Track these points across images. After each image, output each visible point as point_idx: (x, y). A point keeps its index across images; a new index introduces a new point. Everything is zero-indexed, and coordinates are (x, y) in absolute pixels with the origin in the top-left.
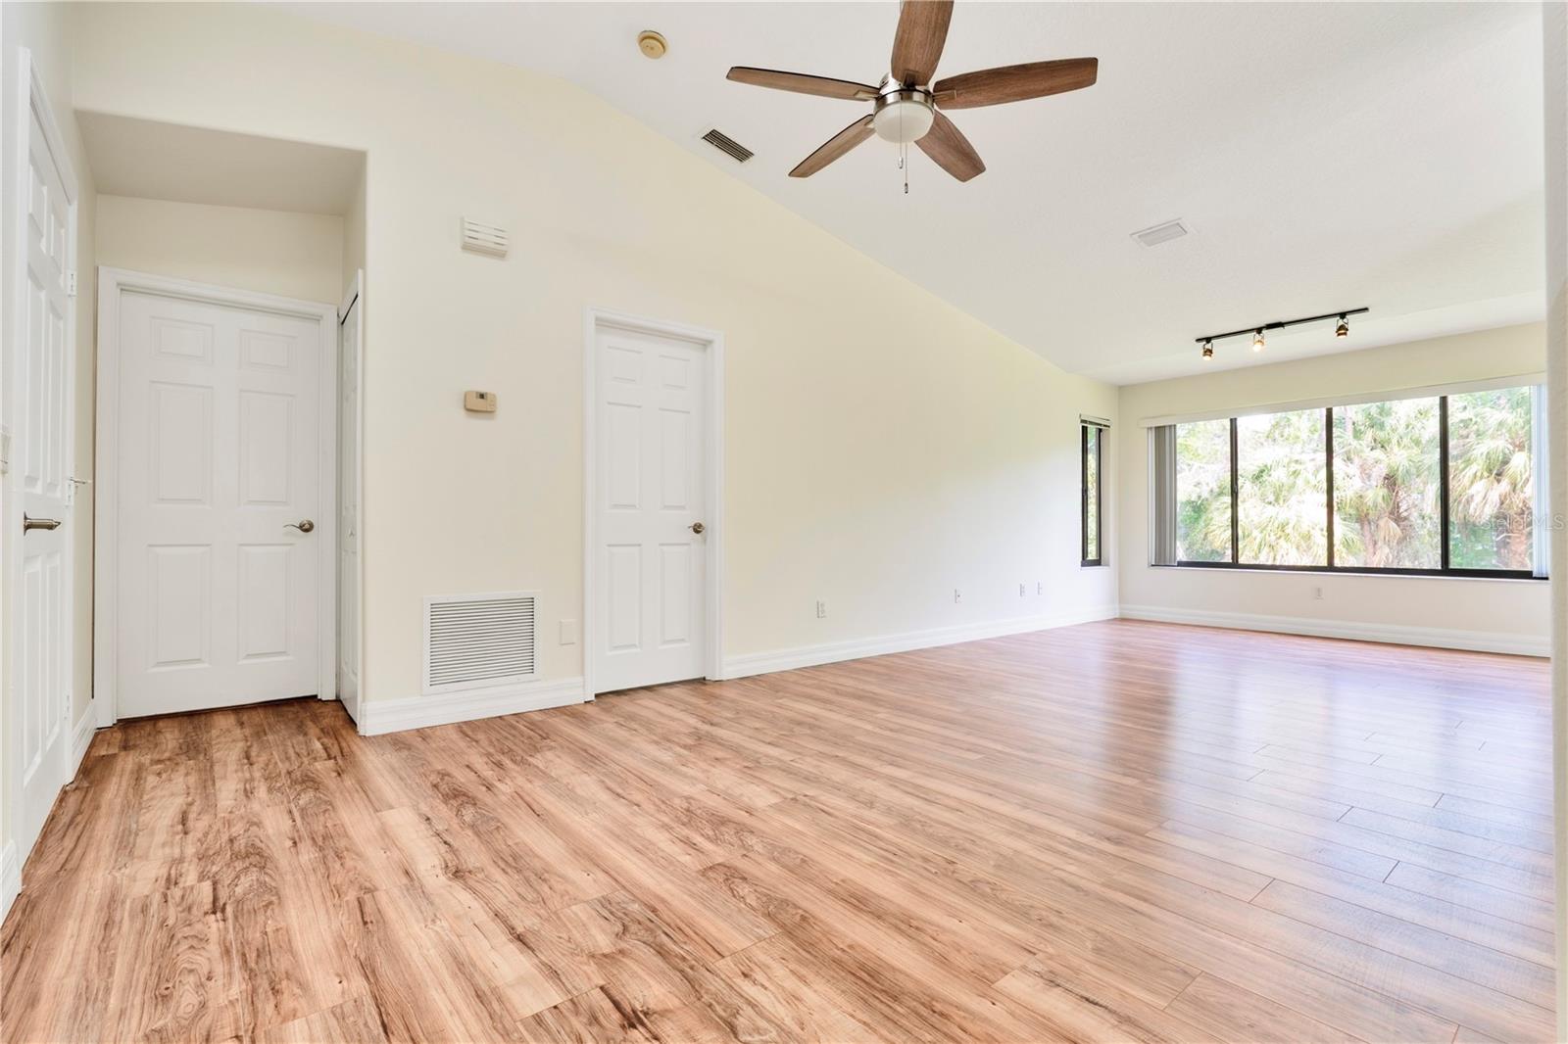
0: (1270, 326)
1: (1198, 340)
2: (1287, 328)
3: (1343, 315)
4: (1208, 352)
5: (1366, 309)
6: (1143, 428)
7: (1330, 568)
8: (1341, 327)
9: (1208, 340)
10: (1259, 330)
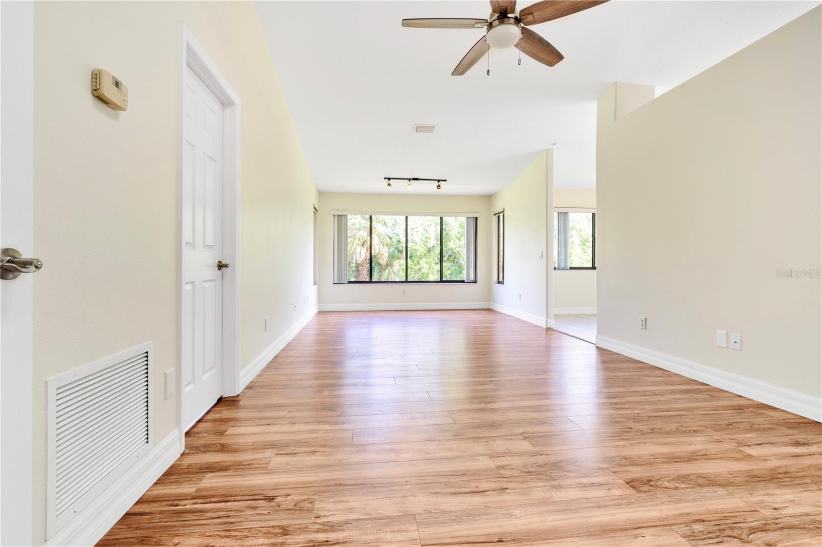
0: (414, 179)
1: (385, 178)
2: (419, 181)
3: (439, 181)
4: (389, 185)
5: (446, 180)
6: (332, 215)
7: (407, 282)
8: (439, 186)
9: (389, 179)
10: (410, 180)
